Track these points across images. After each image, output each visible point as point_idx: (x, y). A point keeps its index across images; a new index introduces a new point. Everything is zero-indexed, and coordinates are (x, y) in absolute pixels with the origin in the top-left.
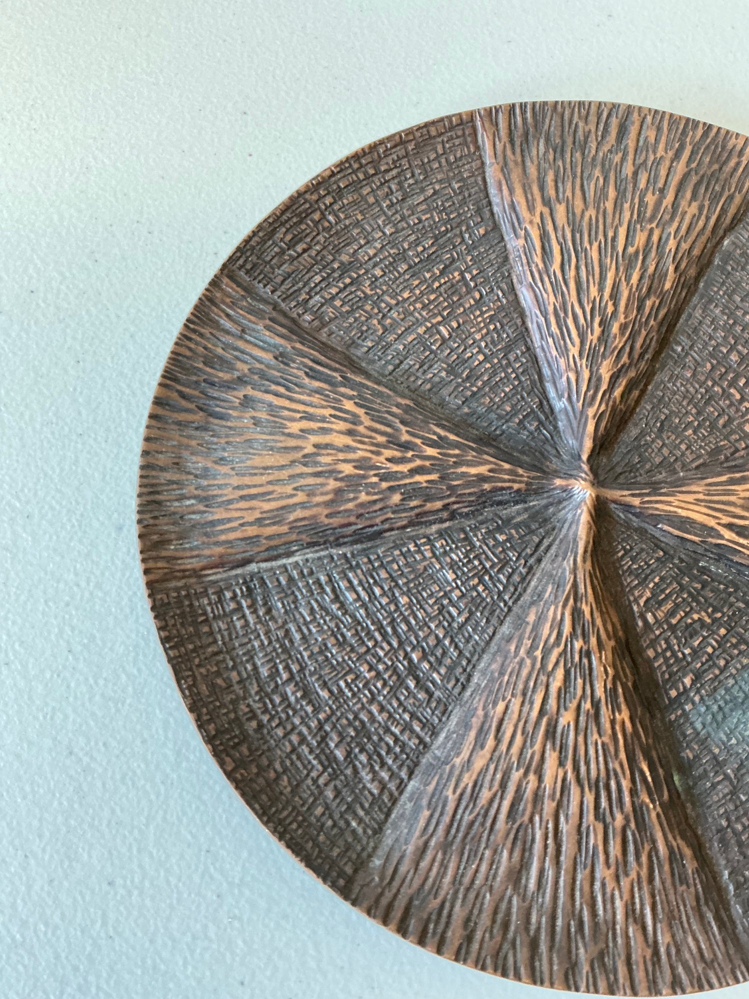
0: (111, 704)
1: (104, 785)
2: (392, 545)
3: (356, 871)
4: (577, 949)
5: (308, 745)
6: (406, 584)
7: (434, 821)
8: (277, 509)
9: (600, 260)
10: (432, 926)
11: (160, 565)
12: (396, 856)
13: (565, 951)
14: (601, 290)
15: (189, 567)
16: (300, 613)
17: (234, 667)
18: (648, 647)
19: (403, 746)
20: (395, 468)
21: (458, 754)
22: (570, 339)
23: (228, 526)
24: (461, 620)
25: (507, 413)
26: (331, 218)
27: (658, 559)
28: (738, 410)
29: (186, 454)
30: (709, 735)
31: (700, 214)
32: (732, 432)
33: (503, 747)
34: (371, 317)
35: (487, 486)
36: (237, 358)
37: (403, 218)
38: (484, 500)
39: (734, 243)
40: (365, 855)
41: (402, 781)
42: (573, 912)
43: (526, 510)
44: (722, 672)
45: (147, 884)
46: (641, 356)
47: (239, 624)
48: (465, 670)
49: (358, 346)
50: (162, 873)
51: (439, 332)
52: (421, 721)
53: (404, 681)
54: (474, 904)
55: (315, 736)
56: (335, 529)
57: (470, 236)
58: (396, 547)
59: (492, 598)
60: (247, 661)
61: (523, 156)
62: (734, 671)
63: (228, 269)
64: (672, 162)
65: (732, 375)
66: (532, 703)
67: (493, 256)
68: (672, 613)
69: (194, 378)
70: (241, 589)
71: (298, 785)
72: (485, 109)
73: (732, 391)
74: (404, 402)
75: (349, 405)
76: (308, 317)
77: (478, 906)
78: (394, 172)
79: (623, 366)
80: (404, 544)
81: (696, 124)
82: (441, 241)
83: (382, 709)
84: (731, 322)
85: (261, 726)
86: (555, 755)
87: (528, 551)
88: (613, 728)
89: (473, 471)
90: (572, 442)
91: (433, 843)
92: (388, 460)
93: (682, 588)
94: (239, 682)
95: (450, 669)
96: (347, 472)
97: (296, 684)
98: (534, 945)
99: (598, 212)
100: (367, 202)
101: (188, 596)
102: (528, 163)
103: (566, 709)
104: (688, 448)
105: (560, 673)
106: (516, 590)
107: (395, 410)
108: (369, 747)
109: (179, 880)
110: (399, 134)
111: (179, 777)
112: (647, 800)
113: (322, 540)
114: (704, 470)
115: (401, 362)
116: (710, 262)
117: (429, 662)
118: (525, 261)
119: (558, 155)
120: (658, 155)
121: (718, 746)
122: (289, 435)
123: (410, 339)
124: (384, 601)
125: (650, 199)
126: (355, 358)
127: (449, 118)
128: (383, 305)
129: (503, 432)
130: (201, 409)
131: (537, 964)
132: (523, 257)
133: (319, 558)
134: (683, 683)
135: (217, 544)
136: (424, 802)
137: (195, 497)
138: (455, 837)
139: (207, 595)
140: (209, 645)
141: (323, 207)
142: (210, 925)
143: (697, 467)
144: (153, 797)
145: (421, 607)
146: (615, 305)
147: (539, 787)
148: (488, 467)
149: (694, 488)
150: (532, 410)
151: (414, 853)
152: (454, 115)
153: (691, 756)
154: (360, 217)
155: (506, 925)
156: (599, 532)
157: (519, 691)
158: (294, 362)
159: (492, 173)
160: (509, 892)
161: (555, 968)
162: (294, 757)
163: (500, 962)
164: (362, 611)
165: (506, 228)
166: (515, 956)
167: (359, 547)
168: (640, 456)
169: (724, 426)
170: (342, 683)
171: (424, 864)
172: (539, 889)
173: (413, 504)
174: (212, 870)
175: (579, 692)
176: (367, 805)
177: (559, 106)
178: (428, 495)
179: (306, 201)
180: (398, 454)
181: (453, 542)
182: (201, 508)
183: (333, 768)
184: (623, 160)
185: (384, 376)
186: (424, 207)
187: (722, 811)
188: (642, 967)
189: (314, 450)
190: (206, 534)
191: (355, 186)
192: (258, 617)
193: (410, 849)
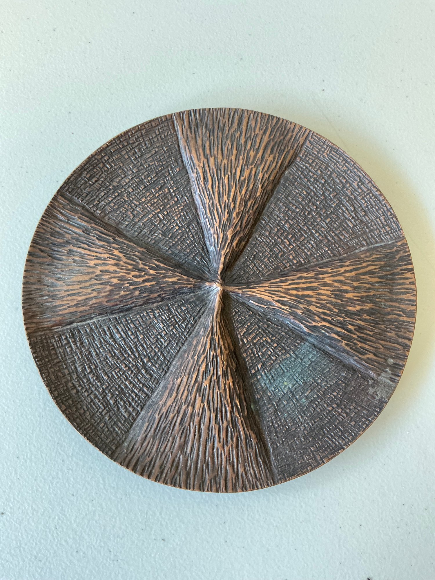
0: (16, 384)
1: (14, 418)
2: (136, 313)
3: (117, 448)
4: (205, 475)
5: (98, 399)
6: (142, 330)
7: (150, 427)
8: (84, 300)
9: (229, 183)
10: (147, 468)
11: (33, 326)
12: (134, 441)
13: (201, 476)
14: (228, 197)
15: (46, 326)
16: (96, 344)
17: (66, 368)
18: (244, 352)
19: (139, 398)
20: (136, 280)
21: (161, 400)
22: (215, 219)
23: (63, 307)
24: (165, 344)
25: (188, 253)
26: (108, 166)
27: (250, 315)
28: (288, 249)
29: (43, 277)
30: (267, 388)
31: (274, 160)
32: (285, 259)
33: (179, 396)
34: (127, 210)
35: (176, 287)
36: (66, 232)
37: (141, 165)
38: (175, 293)
39: (290, 173)
40: (121, 442)
41: (138, 411)
42: (205, 461)
43: (195, 296)
44: (274, 362)
45: (33, 457)
46: (246, 226)
47: (68, 350)
48: (167, 365)
49: (122, 224)
50: (39, 452)
51: (158, 217)
52: (147, 387)
53: (140, 371)
54: (165, 459)
55: (101, 395)
56: (110, 307)
57: (172, 172)
58: (138, 314)
59: (179, 334)
60: (72, 365)
61: (195, 135)
62: (279, 362)
63: (60, 192)
64: (262, 136)
65: (286, 234)
66: (192, 378)
67: (183, 181)
68: (255, 338)
69: (46, 242)
70: (69, 335)
71: (93, 415)
72: (177, 113)
73: (286, 241)
74: (141, 249)
75: (116, 252)
76: (99, 212)
77: (166, 460)
78: (136, 144)
79: (237, 232)
80: (141, 313)
81: (273, 117)
82: (159, 175)
83: (131, 383)
84: (287, 209)
85: (78, 392)
86: (200, 398)
87: (195, 314)
88: (225, 387)
89: (170, 280)
90: (215, 265)
91: (149, 436)
92: (133, 276)
93: (259, 327)
94: (68, 374)
95: (160, 365)
96: (115, 282)
97: (94, 374)
98: (188, 474)
99: (228, 161)
100: (124, 158)
101: (46, 338)
102: (198, 138)
103: (206, 380)
104: (265, 267)
105: (204, 365)
106: (189, 330)
107: (137, 254)
108: (125, 398)
109: (46, 455)
110: (138, 126)
111: (45, 413)
112: (238, 415)
113: (105, 312)
114: (271, 277)
115: (142, 231)
116: (279, 182)
117: (152, 362)
118: (196, 184)
119: (211, 134)
120: (256, 133)
121: (270, 392)
122: (89, 267)
123: (145, 220)
124: (132, 337)
125: (252, 154)
126: (121, 230)
127: (161, 118)
128: (133, 205)
129: (186, 261)
130: (50, 256)
131: (189, 481)
132: (196, 182)
133: (104, 320)
134: (258, 367)
135: (58, 315)
136: (146, 420)
137: (48, 295)
138: (158, 433)
139: (54, 338)
140: (55, 359)
141: (104, 161)
142: (59, 472)
143: (268, 275)
144: (35, 422)
145: (149, 339)
146: (235, 204)
147: (193, 412)
148: (177, 278)
149: (265, 285)
150: (199, 251)
151: (141, 440)
152: (163, 116)
153: (259, 397)
154: (121, 165)
155: (177, 467)
156: (224, 304)
157: (187, 374)
158: (92, 233)
159: (182, 143)
160: (179, 454)
161: (196, 483)
162: (92, 404)
163: (174, 481)
164: (123, 342)
165: (189, 168)
166: (180, 478)
167: (122, 314)
168: (244, 271)
169: (281, 256)
170: (113, 373)
171: (145, 444)
172: (191, 452)
173: (144, 295)
174: (60, 450)
175: (212, 372)
176: (123, 422)
177: (211, 111)
178: (151, 291)
179: (96, 159)
180: (137, 274)
181: (163, 311)
182: (51, 300)
183: (109, 408)
184: (240, 135)
185: (133, 237)
186: (151, 159)
187: (270, 419)
188: (231, 481)
189: (101, 273)
190: (54, 312)
191: (119, 151)
192: (77, 346)
193: (140, 438)
